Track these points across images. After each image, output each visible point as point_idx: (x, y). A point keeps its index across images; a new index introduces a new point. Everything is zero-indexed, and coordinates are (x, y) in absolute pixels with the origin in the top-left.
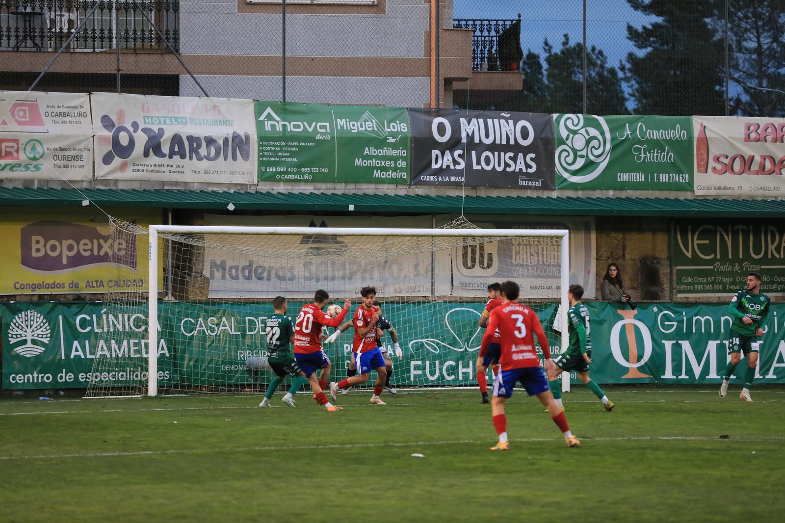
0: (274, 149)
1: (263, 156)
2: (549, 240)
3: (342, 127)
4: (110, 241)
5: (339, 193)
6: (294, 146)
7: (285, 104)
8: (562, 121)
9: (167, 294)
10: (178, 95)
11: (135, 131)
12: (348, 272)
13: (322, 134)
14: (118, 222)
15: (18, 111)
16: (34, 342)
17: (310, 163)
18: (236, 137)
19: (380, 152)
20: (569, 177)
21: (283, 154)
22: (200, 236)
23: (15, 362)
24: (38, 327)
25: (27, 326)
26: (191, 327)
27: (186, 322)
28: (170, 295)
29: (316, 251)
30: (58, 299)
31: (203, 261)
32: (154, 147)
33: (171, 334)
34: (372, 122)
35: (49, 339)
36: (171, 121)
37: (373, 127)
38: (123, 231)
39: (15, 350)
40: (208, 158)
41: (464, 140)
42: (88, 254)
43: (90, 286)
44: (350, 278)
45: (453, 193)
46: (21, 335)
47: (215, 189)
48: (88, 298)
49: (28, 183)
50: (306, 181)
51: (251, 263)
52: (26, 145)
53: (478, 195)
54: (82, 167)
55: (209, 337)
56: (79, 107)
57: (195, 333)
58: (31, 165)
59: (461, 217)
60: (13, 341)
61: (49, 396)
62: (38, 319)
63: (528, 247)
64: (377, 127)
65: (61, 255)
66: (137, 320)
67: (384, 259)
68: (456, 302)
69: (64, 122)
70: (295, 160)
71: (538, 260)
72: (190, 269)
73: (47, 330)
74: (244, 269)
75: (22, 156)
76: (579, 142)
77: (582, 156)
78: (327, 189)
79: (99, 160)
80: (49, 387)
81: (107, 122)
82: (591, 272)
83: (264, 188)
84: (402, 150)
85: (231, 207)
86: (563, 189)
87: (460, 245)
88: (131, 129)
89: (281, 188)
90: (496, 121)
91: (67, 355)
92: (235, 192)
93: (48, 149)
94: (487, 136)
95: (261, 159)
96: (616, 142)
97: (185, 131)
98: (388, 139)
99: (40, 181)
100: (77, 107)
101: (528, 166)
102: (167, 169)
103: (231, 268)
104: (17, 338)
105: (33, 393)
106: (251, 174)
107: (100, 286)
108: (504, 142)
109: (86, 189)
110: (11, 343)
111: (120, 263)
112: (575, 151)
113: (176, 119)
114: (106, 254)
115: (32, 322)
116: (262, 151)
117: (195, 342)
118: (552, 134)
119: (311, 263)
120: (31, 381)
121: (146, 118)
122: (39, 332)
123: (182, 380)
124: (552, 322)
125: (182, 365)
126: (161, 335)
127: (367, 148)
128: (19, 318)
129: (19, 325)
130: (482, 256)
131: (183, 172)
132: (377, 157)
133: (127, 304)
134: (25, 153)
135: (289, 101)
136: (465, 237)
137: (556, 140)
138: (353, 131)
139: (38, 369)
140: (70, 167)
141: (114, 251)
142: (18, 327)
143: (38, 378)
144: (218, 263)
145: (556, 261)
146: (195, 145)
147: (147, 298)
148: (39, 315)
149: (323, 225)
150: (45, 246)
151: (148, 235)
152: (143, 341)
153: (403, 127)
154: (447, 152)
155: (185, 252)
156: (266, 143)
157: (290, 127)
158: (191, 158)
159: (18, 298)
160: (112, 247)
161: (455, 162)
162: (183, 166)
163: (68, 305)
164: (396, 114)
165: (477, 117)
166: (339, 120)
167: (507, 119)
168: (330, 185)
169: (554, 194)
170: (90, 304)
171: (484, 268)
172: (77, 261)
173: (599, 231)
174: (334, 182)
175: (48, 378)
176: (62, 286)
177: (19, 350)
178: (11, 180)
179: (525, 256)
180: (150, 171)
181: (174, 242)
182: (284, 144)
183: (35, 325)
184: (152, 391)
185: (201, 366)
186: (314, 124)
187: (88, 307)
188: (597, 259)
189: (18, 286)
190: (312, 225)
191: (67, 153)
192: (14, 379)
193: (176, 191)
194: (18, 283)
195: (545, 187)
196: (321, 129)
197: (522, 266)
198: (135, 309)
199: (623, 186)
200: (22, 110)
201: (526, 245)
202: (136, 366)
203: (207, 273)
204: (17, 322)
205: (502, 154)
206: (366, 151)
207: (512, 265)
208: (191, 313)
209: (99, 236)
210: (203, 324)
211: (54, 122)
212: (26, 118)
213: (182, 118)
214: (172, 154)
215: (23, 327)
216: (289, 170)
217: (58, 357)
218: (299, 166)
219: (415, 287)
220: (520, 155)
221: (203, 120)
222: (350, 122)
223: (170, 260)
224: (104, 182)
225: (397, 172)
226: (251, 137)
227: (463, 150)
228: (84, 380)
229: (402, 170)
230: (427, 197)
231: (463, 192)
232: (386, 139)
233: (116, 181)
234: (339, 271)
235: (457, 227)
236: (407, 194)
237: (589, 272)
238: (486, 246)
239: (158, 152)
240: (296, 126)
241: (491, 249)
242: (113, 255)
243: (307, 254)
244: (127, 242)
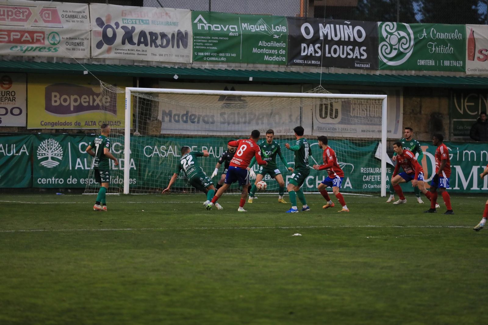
0: (203, 41)
1: (196, 45)
2: (374, 101)
3: (245, 28)
4: (100, 97)
5: (243, 69)
6: (216, 40)
7: (210, 13)
8: (384, 26)
9: (135, 131)
10: (142, 6)
11: (117, 28)
12: (247, 120)
13: (233, 32)
14: (106, 85)
15: (45, 14)
16: (53, 158)
17: (224, 50)
18: (179, 33)
19: (269, 44)
20: (387, 62)
21: (208, 44)
22: (156, 94)
23: (41, 171)
24: (56, 149)
25: (49, 148)
26: (150, 152)
27: (147, 148)
28: (137, 131)
29: (227, 106)
30: (68, 132)
31: (158, 111)
32: (128, 37)
33: (138, 156)
34: (264, 26)
35: (62, 157)
36: (140, 22)
37: (265, 28)
38: (109, 91)
39: (41, 163)
40: (162, 46)
41: (322, 38)
42: (86, 104)
43: (87, 124)
44: (249, 123)
45: (314, 70)
46: (45, 154)
47: (166, 66)
48: (86, 132)
49: (50, 59)
50: (223, 62)
51: (187, 113)
52: (49, 35)
53: (330, 72)
54: (84, 50)
55: (161, 158)
56: (82, 12)
57: (153, 155)
58: (52, 48)
59: (320, 86)
60: (40, 158)
61: (62, 192)
62: (55, 144)
63: (361, 105)
64: (267, 29)
65: (70, 104)
66: (117, 146)
67: (270, 112)
69: (73, 21)
70: (215, 48)
71: (367, 114)
72: (150, 115)
73: (61, 152)
74: (183, 116)
75: (47, 42)
76: (394, 40)
77: (395, 49)
78: (236, 67)
79: (94, 46)
80: (62, 187)
81: (100, 22)
82: (400, 122)
83: (197, 65)
84: (283, 43)
85: (176, 77)
86: (383, 69)
87: (319, 103)
88: (115, 27)
89: (207, 66)
90: (341, 26)
91: (74, 167)
92: (178, 68)
93: (62, 38)
94: (336, 36)
95: (195, 47)
96: (417, 40)
97: (148, 28)
98: (274, 36)
99: (57, 58)
100: (81, 12)
101: (361, 55)
102: (136, 53)
103: (175, 115)
104: (42, 155)
105: (51, 190)
106: (188, 56)
107: (94, 124)
108: (347, 39)
109: (86, 64)
110: (39, 159)
111: (107, 111)
112: (391, 46)
113: (142, 21)
114: (98, 104)
115: (52, 146)
116: (196, 42)
117: (152, 161)
118: (377, 34)
119: (224, 113)
120: (51, 183)
121: (124, 20)
122: (56, 152)
123: (144, 184)
124: (375, 152)
125: (144, 175)
126: (132, 156)
127: (260, 42)
128: (44, 143)
129: (44, 147)
130: (331, 110)
131: (146, 55)
132: (267, 48)
134: (48, 40)
135: (213, 11)
136: (321, 98)
137: (380, 38)
138: (252, 31)
139: (55, 175)
140: (76, 49)
141: (103, 103)
142: (43, 149)
143: (55, 181)
144: (167, 112)
145: (378, 114)
146: (154, 38)
147: (124, 133)
148: (56, 142)
149: (233, 89)
150: (60, 99)
151: (125, 93)
152: (120, 160)
153: (283, 29)
154: (311, 45)
155: (147, 104)
156: (198, 37)
157: (213, 28)
158: (151, 46)
159: (43, 131)
160: (101, 100)
161: (316, 52)
162: (146, 51)
163: (74, 136)
164: (279, 20)
165: (330, 23)
166: (243, 24)
167: (348, 25)
168: (237, 65)
169: (378, 73)
170: (87, 135)
171: (333, 118)
172: (80, 109)
173: (405, 96)
174: (240, 63)
175: (61, 181)
176: (70, 124)
177: (43, 163)
178: (39, 57)
179: (358, 111)
180: (125, 54)
181: (140, 98)
182: (209, 38)
183: (54, 148)
184: (126, 191)
185: (156, 176)
186: (227, 26)
187: (86, 138)
188: (404, 114)
189: (43, 123)
190: (226, 89)
191: (74, 41)
192: (40, 181)
193: (142, 66)
194: (43, 121)
195: (372, 68)
196: (232, 29)
197: (357, 117)
198: (114, 139)
199: (421, 68)
200: (47, 13)
201: (359, 104)
202: (115, 175)
203: (160, 118)
204: (42, 146)
205: (345, 47)
206: (260, 44)
207: (351, 117)
208: (150, 143)
209: (93, 94)
210: (157, 150)
211: (67, 21)
212: (49, 18)
213: (146, 20)
214: (139, 43)
215: (46, 149)
216: (212, 54)
217: (67, 168)
218: (218, 52)
219: (289, 130)
220: (357, 48)
221: (160, 22)
222: (250, 25)
223: (137, 109)
224: (97, 60)
225: (279, 57)
226: (189, 33)
227: (321, 44)
228: (83, 183)
229: (282, 55)
230: (298, 73)
231: (321, 70)
232: (273, 36)
233: (104, 59)
234: (242, 118)
235: (317, 92)
236: (286, 71)
237: (398, 122)
238: (334, 104)
239: (131, 42)
240: (216, 27)
241: (337, 106)
242: (102, 105)
243: (222, 107)
244: (111, 98)
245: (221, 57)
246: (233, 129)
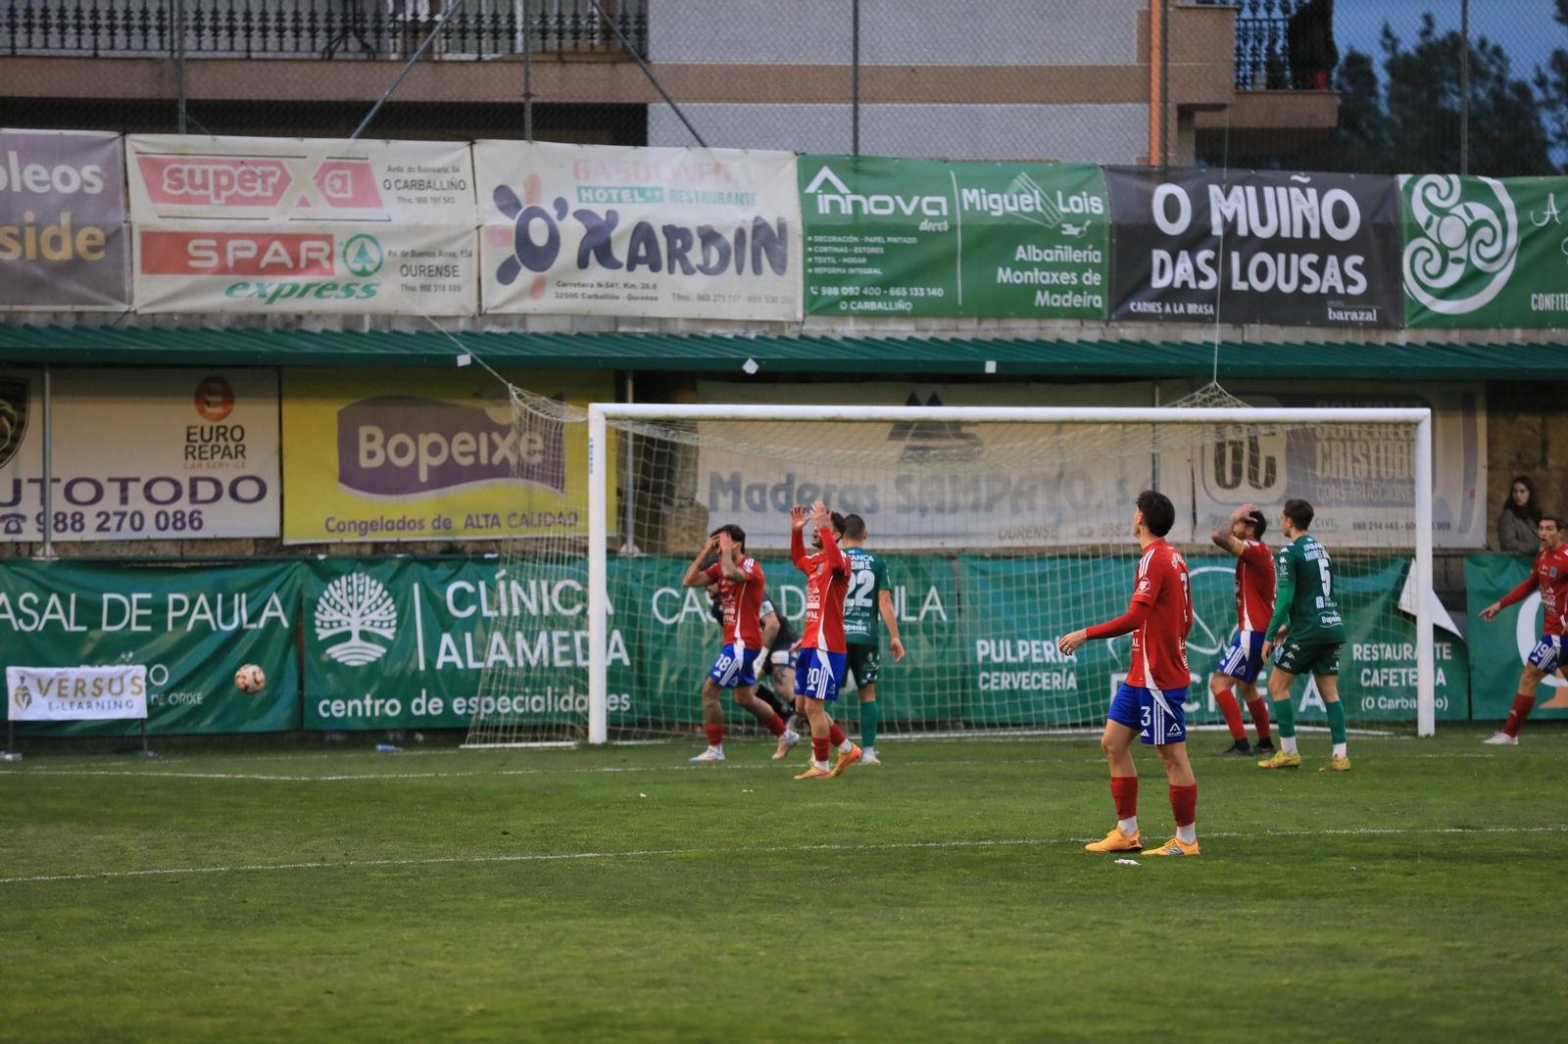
0: (836, 250)
1: (813, 265)
2: (1391, 429)
3: (972, 205)
4: (512, 436)
5: (966, 336)
6: (876, 245)
7: (858, 161)
8: (1418, 189)
9: (624, 541)
10: (644, 143)
11: (561, 216)
12: (984, 496)
13: (932, 219)
14: (528, 397)
15: (332, 179)
16: (365, 636)
17: (908, 278)
18: (760, 227)
19: (1048, 255)
20: (1432, 303)
21: (853, 260)
22: (690, 424)
23: (329, 676)
24: (373, 607)
25: (351, 605)
26: (672, 607)
27: (662, 597)
28: (630, 542)
29: (920, 455)
30: (411, 552)
31: (695, 476)
32: (597, 247)
33: (632, 621)
34: (1033, 194)
35: (393, 630)
36: (632, 196)
37: (1034, 204)
38: (537, 416)
39: (329, 651)
40: (704, 269)
41: (1218, 231)
42: (468, 461)
43: (472, 524)
44: (989, 507)
45: (1195, 335)
46: (339, 622)
47: (720, 331)
48: (469, 549)
49: (351, 321)
50: (901, 315)
51: (790, 479)
52: (347, 246)
53: (1246, 339)
54: (457, 288)
55: (709, 627)
56: (450, 170)
57: (680, 618)
58: (357, 285)
59: (1212, 385)
60: (323, 634)
61: (395, 743)
62: (372, 591)
63: (1348, 444)
64: (1042, 205)
65: (415, 463)
66: (566, 592)
67: (1055, 471)
68: (1201, 555)
69: (421, 200)
70: (876, 272)
71: (1369, 471)
72: (670, 490)
73: (389, 613)
74: (776, 490)
75: (340, 269)
76: (1452, 232)
77: (1457, 261)
78: (943, 330)
79: (489, 274)
80: (395, 725)
81: (505, 198)
82: (1477, 494)
83: (816, 328)
84: (1092, 250)
85: (750, 367)
86: (1419, 326)
87: (1211, 440)
88: (553, 213)
89: (851, 329)
90: (1282, 191)
91: (430, 662)
92: (758, 337)
93: (390, 253)
94: (1264, 222)
95: (810, 271)
96: (1529, 231)
97: (659, 216)
98: (1065, 229)
99: (374, 317)
100: (444, 170)
101: (1348, 281)
102: (624, 292)
103: (750, 489)
104: (331, 627)
105: (361, 737)
106: (788, 300)
107: (493, 524)
108: (1298, 233)
109: (464, 333)
110: (320, 638)
111: (532, 479)
112: (1444, 251)
113: (642, 192)
114: (505, 461)
115: (361, 598)
116: (813, 254)
117: (680, 636)
118: (1397, 213)
119: (909, 479)
120: (360, 713)
121: (583, 191)
122: (375, 616)
123: (655, 711)
124: (1396, 594)
125: (655, 683)
126: (613, 622)
127: (1021, 248)
128: (336, 589)
129: (336, 602)
130: (1254, 461)
131: (656, 299)
132: (1044, 266)
133: (546, 560)
134: (345, 261)
135: (866, 154)
136: (1220, 425)
137: (1405, 228)
138: (994, 214)
139: (374, 689)
140: (433, 288)
141: (519, 456)
142: (334, 607)
143: (373, 707)
144: (726, 477)
145: (1405, 471)
146: (679, 244)
147: (586, 550)
148: (374, 583)
149: (934, 401)
150: (385, 446)
151: (586, 424)
152: (578, 636)
153: (1093, 205)
154: (1184, 254)
155: (660, 457)
156: (819, 239)
157: (869, 206)
158: (671, 270)
159: (333, 550)
160: (515, 446)
161: (1200, 276)
162: (655, 287)
163: (431, 562)
164: (1081, 178)
165: (1243, 183)
166: (965, 192)
167: (1303, 187)
168: (947, 323)
169: (1402, 338)
170: (473, 560)
171: (1258, 487)
172: (447, 475)
173: (1492, 411)
174: (956, 317)
175: (393, 707)
176: (419, 524)
177: (336, 652)
178: (318, 316)
179: (1342, 463)
180: (590, 297)
181: (637, 438)
182: (856, 239)
183: (366, 603)
184: (597, 732)
185: (693, 684)
186: (916, 199)
187: (469, 567)
188: (1490, 469)
189: (333, 525)
190: (913, 401)
191: (427, 262)
192: (327, 708)
193: (642, 336)
194: (333, 519)
195: (1383, 324)
196: (930, 209)
197: (1337, 482)
198: (557, 569)
199: (1543, 320)
200: (338, 176)
201: (1343, 440)
202: (564, 684)
203: (702, 498)
204: (331, 596)
205: (1294, 257)
206: (1020, 254)
207: (1315, 479)
208: (672, 579)
209: (490, 427)
210: (696, 601)
211: (402, 199)
212: (345, 192)
213: (653, 189)
214: (633, 262)
215: (342, 608)
216: (865, 292)
217: (412, 666)
218: (885, 284)
219: (1119, 526)
220: (1332, 259)
221: (697, 193)
222: (987, 194)
223: (630, 473)
224: (501, 318)
225: (1082, 295)
226: (790, 227)
227: (1216, 250)
228: (463, 711)
229: (1092, 290)
230: (1144, 345)
231: (1216, 334)
232: (1059, 228)
233: (523, 317)
234: (965, 493)
235: (1204, 404)
236: (1102, 338)
237: (1472, 495)
238: (1262, 442)
239: (605, 257)
240: (879, 205)
241: (1273, 448)
242: (518, 462)
243: (902, 460)
244: (545, 438)
245: (895, 299)
246: (937, 527)
